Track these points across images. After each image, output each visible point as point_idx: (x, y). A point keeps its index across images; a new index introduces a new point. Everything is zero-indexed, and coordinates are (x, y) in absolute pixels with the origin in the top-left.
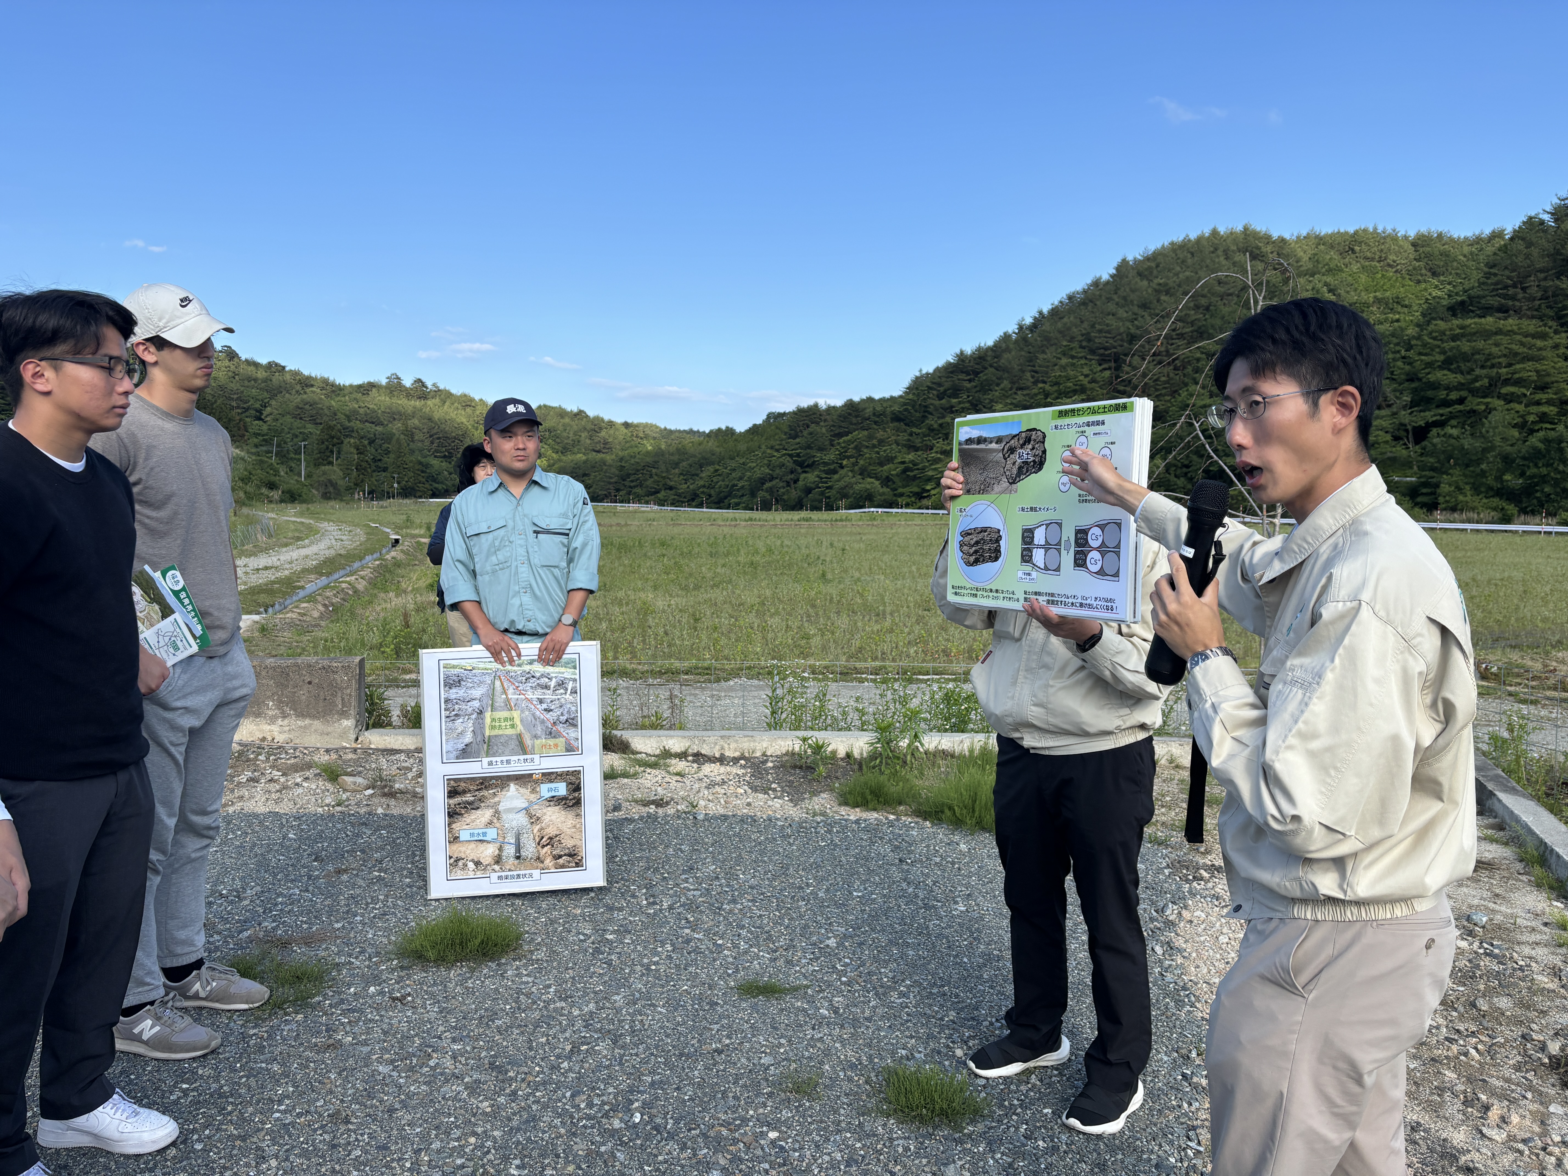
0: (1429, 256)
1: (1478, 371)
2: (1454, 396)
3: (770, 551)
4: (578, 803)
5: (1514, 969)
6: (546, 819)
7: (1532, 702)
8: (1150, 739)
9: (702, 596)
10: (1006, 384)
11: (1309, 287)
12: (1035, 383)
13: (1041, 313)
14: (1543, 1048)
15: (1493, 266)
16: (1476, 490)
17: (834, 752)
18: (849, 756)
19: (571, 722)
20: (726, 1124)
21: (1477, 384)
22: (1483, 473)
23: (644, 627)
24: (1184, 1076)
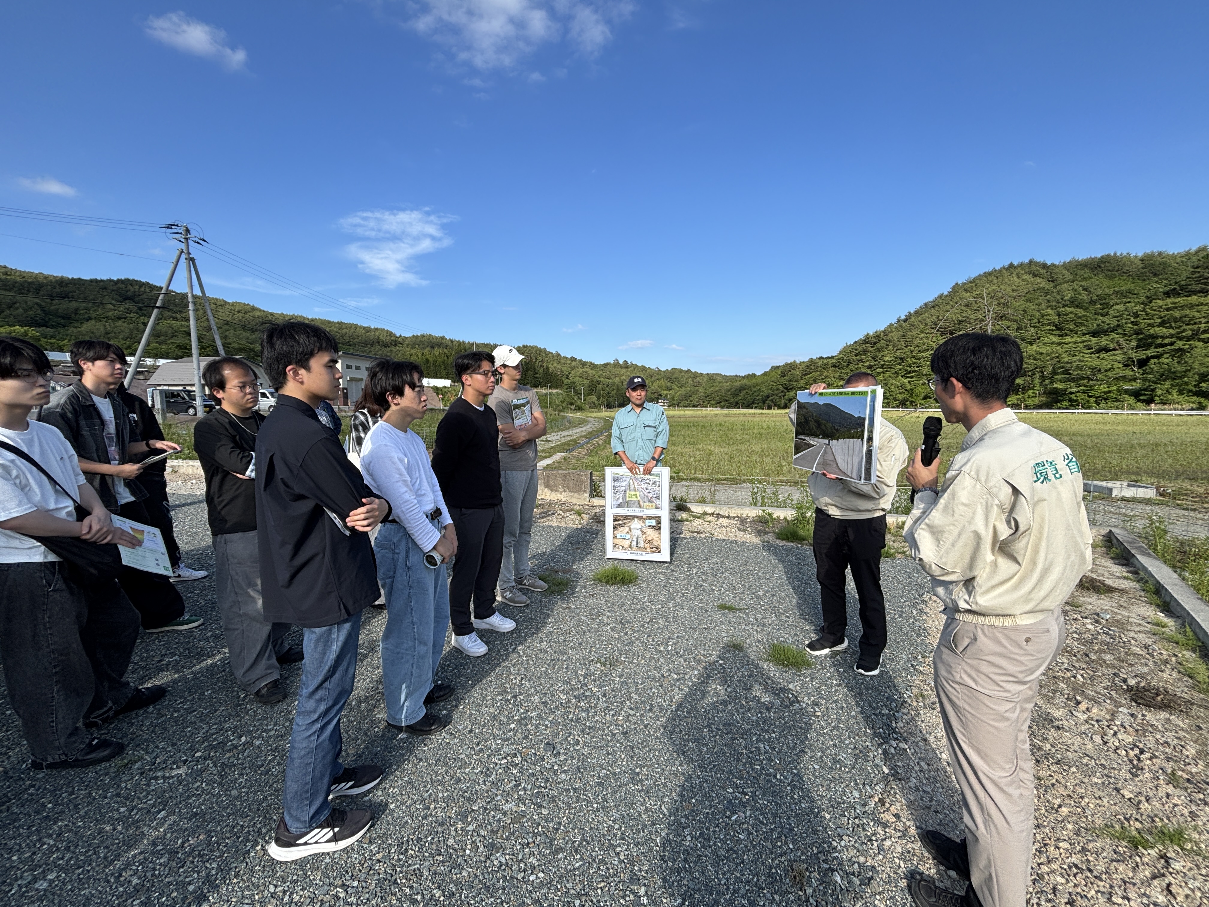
0: (1152, 265)
1: (1184, 327)
2: (1167, 341)
3: (769, 428)
4: (659, 529)
5: (1119, 642)
6: (648, 533)
7: (1192, 510)
8: (885, 515)
9: (735, 447)
10: (891, 348)
11: (1071, 288)
12: (906, 347)
13: (910, 313)
14: (1125, 681)
15: (1198, 267)
16: (1181, 392)
17: (778, 517)
18: (785, 519)
19: (658, 498)
20: (704, 655)
21: (1183, 334)
22: (1186, 383)
23: (708, 461)
24: (912, 665)
